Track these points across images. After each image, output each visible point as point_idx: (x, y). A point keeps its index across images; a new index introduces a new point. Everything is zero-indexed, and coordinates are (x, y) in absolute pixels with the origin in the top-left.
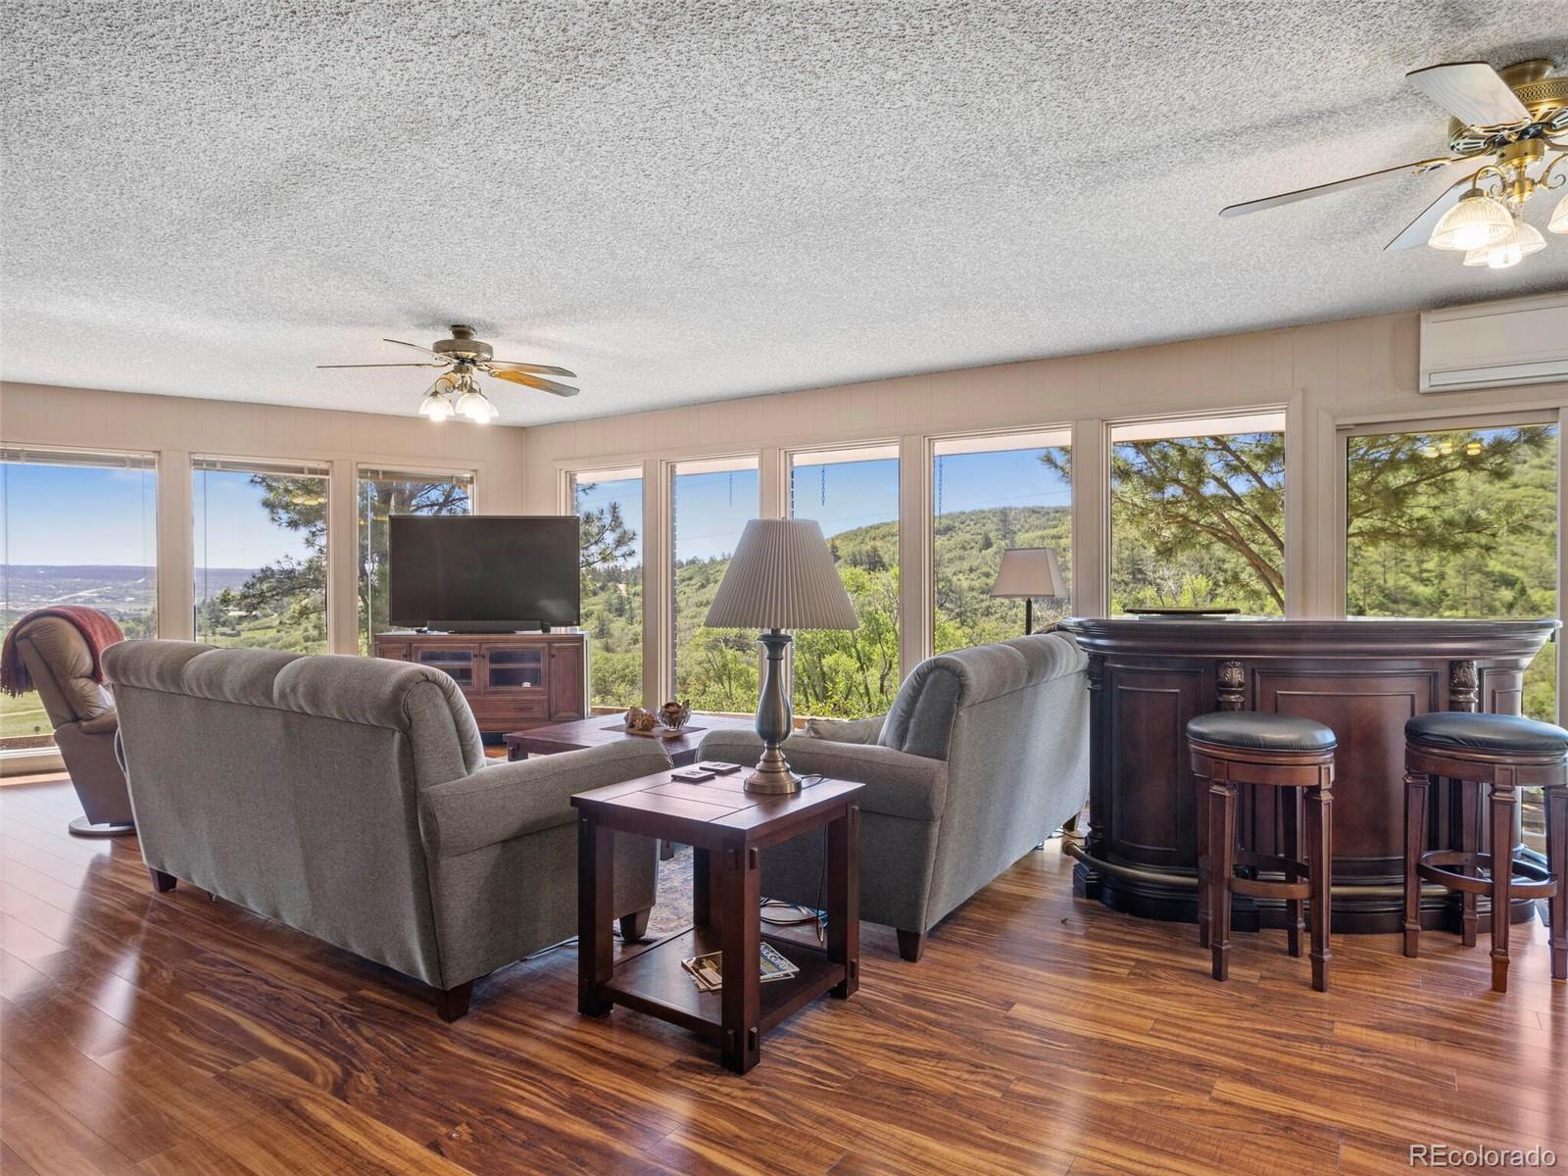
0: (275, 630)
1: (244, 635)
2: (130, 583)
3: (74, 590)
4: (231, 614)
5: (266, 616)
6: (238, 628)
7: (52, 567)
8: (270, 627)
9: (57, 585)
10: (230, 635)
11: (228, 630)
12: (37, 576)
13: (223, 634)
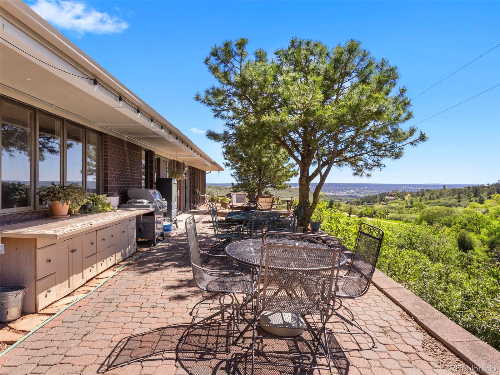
0: (398, 204)
1: (388, 204)
2: (363, 188)
3: (349, 190)
4: (386, 198)
5: (396, 199)
6: (387, 202)
7: (344, 184)
8: (397, 203)
9: (345, 189)
10: (385, 204)
11: (384, 203)
12: (341, 186)
13: (382, 204)
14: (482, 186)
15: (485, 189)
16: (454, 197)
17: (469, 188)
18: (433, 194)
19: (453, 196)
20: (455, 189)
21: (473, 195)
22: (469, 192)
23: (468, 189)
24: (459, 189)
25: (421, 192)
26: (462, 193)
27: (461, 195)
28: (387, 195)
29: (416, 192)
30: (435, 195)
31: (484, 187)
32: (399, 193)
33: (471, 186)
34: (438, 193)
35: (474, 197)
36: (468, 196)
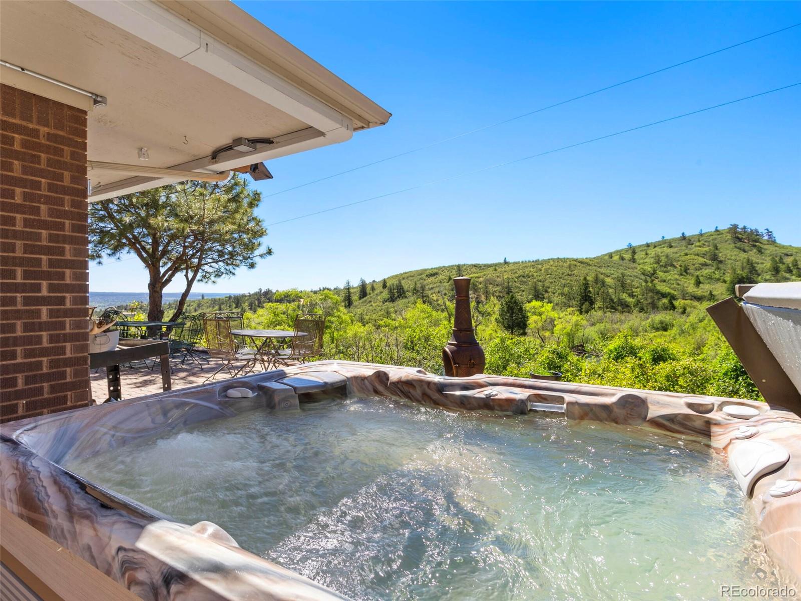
14: (244, 296)
15: (246, 298)
16: (215, 309)
17: (230, 297)
18: (189, 306)
19: (213, 307)
20: (215, 300)
21: (234, 306)
22: (230, 303)
23: (230, 299)
24: (219, 299)
25: (174, 304)
26: (223, 303)
27: (222, 307)
28: (125, 309)
29: (168, 303)
30: (191, 308)
31: (245, 296)
32: (143, 306)
33: (233, 296)
34: (195, 305)
35: (235, 308)
36: (230, 307)
